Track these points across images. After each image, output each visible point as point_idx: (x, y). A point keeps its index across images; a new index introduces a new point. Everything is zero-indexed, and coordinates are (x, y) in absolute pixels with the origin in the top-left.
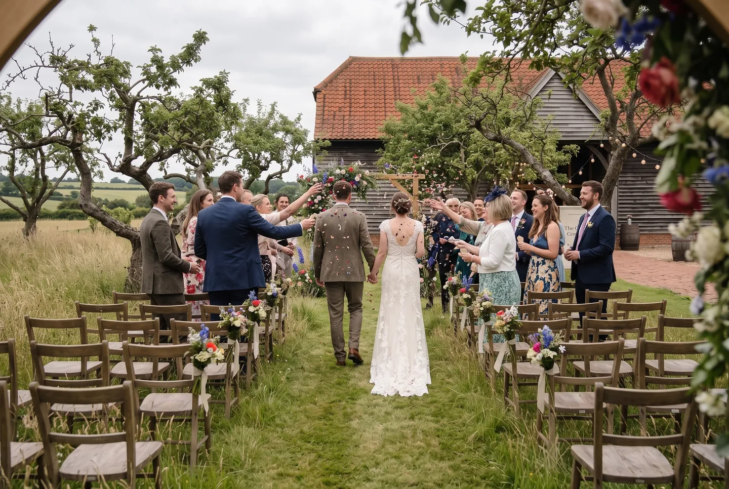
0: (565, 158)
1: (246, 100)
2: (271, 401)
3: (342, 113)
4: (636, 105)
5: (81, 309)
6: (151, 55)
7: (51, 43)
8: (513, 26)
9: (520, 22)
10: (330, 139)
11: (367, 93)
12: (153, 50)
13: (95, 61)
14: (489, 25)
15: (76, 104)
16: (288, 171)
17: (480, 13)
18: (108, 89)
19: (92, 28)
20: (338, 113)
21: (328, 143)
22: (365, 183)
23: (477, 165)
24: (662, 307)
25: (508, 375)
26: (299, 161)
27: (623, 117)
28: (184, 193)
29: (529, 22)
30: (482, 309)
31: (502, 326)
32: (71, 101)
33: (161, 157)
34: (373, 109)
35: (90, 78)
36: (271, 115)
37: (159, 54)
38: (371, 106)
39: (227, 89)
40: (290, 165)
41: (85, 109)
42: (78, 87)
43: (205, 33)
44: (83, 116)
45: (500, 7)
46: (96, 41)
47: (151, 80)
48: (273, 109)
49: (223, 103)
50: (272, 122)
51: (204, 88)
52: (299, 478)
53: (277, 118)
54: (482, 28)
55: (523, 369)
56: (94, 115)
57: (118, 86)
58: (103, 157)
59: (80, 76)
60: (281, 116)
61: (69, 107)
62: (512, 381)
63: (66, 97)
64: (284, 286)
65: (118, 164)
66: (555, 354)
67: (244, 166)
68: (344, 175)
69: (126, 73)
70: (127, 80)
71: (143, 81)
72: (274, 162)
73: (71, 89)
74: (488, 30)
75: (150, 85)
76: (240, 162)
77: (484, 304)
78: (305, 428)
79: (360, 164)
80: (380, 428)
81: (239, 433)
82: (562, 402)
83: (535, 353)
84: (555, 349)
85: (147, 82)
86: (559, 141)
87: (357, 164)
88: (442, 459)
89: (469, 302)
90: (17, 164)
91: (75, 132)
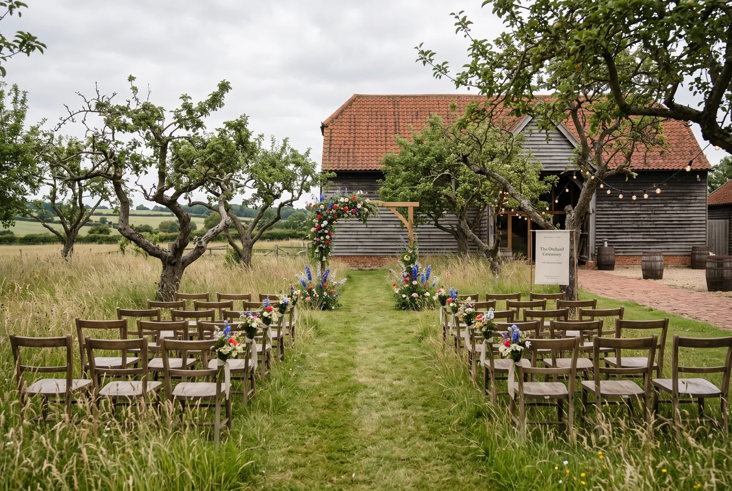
0: (545, 187)
1: (261, 136)
2: (282, 393)
3: (347, 146)
4: (604, 142)
5: (121, 313)
6: (182, 102)
7: (98, 92)
8: (495, 80)
9: (501, 77)
10: (335, 171)
11: (370, 127)
12: (184, 97)
13: (133, 106)
14: (475, 80)
15: (118, 143)
16: (298, 199)
17: (467, 69)
18: (144, 130)
19: (131, 79)
20: (342, 146)
21: (334, 174)
22: (366, 210)
23: (466, 194)
24: (620, 313)
25: (487, 370)
26: (308, 190)
27: (593, 154)
28: (203, 219)
29: (509, 76)
30: (465, 314)
31: (481, 328)
32: (114, 140)
33: (189, 188)
34: (375, 142)
35: (129, 121)
36: (283, 149)
37: (189, 101)
38: (372, 139)
39: (247, 131)
40: (300, 194)
41: (125, 148)
42: (119, 129)
43: (228, 83)
44: (123, 153)
45: (483, 65)
46: (135, 89)
47: (181, 122)
48: (285, 145)
49: (242, 141)
50: (284, 156)
51: (227, 129)
52: (306, 454)
53: (288, 152)
54: (469, 82)
55: (499, 364)
56: (133, 152)
57: (153, 128)
58: (139, 188)
59: (122, 119)
60: (292, 150)
61: (111, 146)
62: (490, 375)
63: (109, 137)
64: (294, 298)
65: (152, 194)
66: (522, 348)
67: (259, 194)
68: (347, 203)
69: (160, 118)
70: (161, 123)
71: (175, 123)
72: (285, 191)
73: (113, 130)
74: (474, 84)
75: (180, 127)
76: (255, 191)
77: (467, 310)
78: (312, 415)
79: (362, 193)
80: (376, 416)
81: (255, 418)
82: (529, 389)
83: (505, 347)
84: (523, 344)
85: (178, 125)
86: (541, 171)
87: (358, 193)
88: (429, 439)
89: (455, 310)
90: (58, 193)
91: (116, 167)
